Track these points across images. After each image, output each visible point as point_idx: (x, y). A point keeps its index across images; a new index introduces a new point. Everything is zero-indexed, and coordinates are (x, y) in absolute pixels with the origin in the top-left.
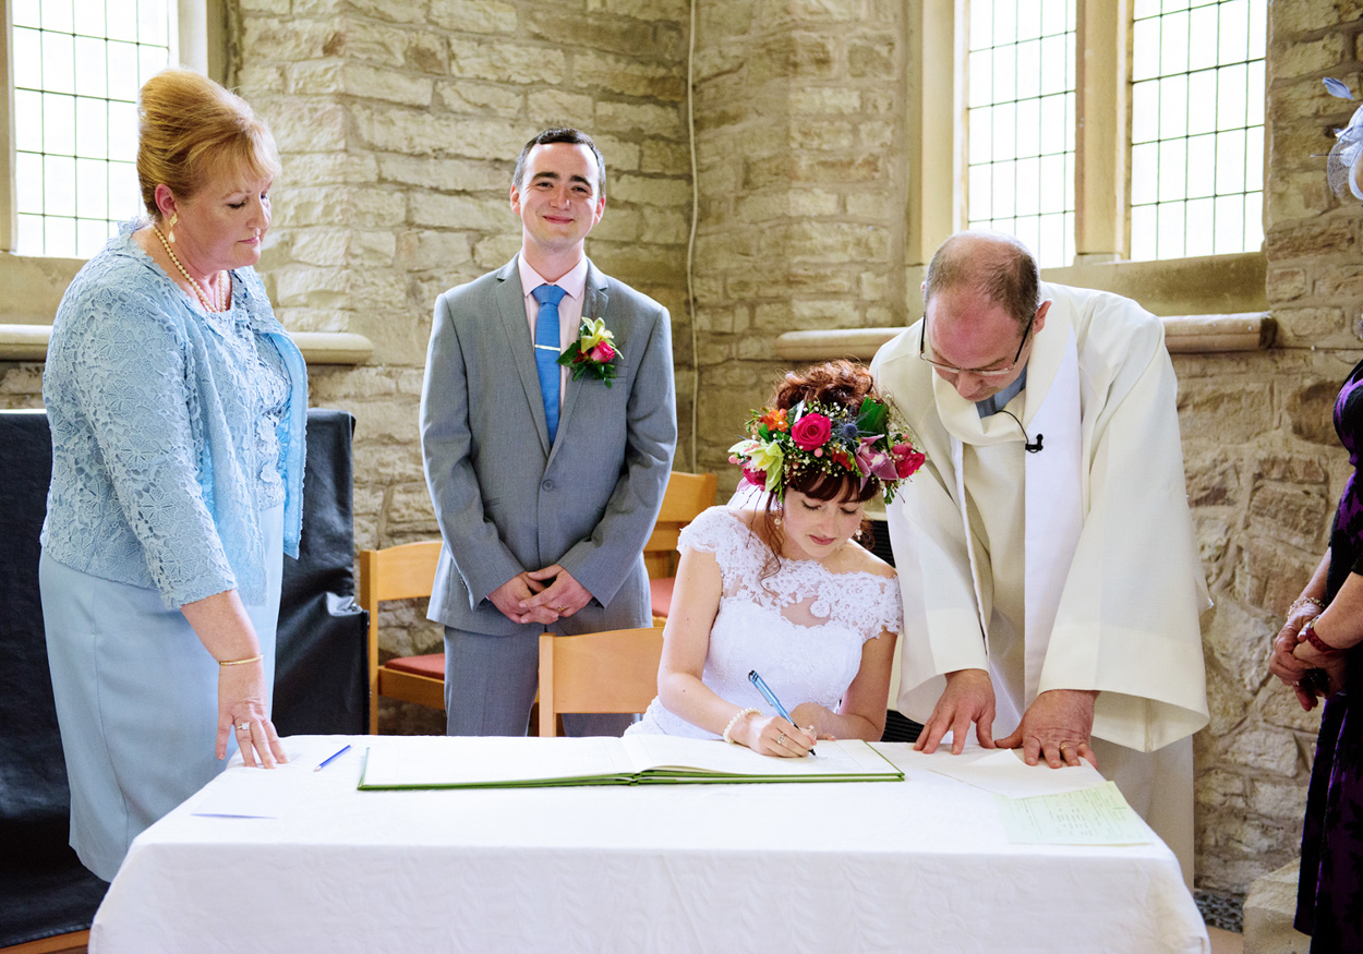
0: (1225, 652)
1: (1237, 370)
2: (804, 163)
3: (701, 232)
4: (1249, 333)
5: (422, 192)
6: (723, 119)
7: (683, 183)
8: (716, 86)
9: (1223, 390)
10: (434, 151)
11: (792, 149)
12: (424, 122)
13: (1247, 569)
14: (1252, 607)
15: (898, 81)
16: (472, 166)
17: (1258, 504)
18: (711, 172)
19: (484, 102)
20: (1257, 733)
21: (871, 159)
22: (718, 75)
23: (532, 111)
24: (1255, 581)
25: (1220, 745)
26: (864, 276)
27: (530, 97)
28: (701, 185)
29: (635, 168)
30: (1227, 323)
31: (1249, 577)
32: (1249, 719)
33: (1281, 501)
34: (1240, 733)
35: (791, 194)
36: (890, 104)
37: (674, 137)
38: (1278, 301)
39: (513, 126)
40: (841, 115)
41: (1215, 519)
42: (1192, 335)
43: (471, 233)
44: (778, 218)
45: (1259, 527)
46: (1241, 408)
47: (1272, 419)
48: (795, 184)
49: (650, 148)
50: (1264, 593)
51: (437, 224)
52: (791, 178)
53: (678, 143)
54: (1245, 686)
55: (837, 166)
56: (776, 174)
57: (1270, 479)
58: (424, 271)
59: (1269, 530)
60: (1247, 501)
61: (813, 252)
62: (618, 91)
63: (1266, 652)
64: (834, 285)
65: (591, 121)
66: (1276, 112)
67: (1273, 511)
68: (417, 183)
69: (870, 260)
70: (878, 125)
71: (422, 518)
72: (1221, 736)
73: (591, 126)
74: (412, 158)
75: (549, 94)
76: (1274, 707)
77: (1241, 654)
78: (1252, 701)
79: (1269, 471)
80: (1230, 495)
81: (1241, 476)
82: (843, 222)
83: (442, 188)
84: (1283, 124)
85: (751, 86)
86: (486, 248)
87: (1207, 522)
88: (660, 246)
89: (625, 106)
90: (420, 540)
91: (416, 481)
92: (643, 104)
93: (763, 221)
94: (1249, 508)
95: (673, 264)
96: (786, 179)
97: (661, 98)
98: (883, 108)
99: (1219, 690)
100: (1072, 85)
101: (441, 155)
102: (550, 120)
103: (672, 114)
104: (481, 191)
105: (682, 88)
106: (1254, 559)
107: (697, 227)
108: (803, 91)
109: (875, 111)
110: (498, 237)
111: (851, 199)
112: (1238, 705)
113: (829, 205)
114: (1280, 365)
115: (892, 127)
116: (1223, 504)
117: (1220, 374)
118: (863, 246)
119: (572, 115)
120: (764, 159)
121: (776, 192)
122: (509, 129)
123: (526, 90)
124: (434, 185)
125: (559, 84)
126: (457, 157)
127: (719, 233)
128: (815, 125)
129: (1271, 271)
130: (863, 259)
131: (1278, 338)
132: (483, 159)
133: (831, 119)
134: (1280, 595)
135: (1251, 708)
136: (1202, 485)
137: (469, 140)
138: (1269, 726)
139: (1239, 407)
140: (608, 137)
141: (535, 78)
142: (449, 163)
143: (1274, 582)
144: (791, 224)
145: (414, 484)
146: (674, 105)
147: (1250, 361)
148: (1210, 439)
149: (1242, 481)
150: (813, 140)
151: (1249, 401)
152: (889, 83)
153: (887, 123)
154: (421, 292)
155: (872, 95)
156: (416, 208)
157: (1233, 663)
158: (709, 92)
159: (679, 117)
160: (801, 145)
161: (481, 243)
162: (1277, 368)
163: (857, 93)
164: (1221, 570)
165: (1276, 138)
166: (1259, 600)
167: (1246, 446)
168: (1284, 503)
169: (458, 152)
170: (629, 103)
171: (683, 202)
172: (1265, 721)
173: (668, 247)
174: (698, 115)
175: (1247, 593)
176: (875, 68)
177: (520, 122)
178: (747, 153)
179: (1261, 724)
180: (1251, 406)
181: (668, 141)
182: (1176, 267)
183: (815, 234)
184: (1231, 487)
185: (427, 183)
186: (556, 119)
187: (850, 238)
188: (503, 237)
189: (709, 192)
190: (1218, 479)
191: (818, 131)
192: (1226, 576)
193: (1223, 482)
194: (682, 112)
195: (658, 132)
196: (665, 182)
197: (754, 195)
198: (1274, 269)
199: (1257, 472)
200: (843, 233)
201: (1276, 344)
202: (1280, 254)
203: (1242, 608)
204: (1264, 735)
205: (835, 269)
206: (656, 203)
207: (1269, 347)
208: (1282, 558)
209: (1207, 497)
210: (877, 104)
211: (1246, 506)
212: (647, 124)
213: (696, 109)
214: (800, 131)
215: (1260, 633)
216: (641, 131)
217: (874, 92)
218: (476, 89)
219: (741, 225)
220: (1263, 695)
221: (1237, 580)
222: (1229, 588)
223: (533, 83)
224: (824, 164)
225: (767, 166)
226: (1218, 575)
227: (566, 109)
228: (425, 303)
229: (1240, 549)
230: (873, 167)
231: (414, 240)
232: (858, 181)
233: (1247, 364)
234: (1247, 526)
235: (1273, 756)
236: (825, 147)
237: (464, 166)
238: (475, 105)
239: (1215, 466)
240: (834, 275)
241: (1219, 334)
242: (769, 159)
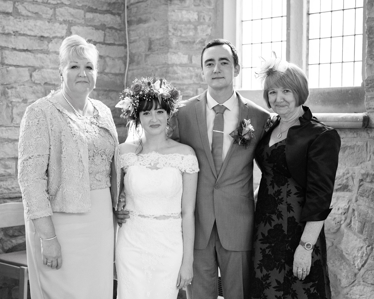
0: (347, 253)
1: (353, 136)
2: (174, 41)
3: (130, 68)
4: (358, 121)
5: (8, 50)
6: (140, 21)
7: (123, 47)
8: (137, 7)
9: (347, 144)
10: (14, 32)
11: (169, 36)
12: (9, 20)
13: (356, 218)
14: (359, 234)
15: (213, 9)
16: (31, 39)
17: (361, 192)
18: (135, 43)
19: (36, 11)
20: (360, 286)
21: (202, 41)
22: (138, 3)
23: (58, 16)
24: (360, 224)
25: (345, 291)
26: (199, 89)
27: (57, 9)
28: (130, 49)
29: (102, 41)
30: (349, 117)
31: (357, 222)
32: (357, 280)
33: (371, 191)
34: (353, 286)
35: (169, 54)
36: (210, 18)
37: (119, 28)
38: (370, 108)
39: (49, 22)
40: (190, 22)
41: (344, 197)
42: (335, 121)
43: (30, 68)
44: (163, 64)
45: (361, 201)
46: (354, 152)
47: (367, 157)
48: (170, 50)
49: (109, 32)
50: (364, 228)
51: (15, 64)
52: (169, 48)
53: (120, 30)
54: (355, 267)
55: (188, 43)
56: (163, 46)
57: (366, 182)
58: (9, 84)
59: (366, 203)
60: (357, 190)
61: (178, 79)
62: (95, 8)
63: (364, 253)
64: (187, 93)
65: (83, 20)
66: (369, 31)
67: (367, 195)
68: (6, 46)
69: (202, 83)
70: (205, 26)
71: (7, 192)
72: (345, 287)
73: (83, 23)
74: (4, 35)
75: (65, 8)
76: (367, 276)
77: (354, 254)
78: (358, 273)
79: (366, 178)
80: (350, 187)
81: (354, 180)
82: (191, 67)
83: (17, 48)
84: (371, 36)
85: (152, 8)
86: (37, 75)
87: (340, 198)
88: (113, 74)
89: (98, 14)
90: (6, 202)
91: (4, 176)
92: (106, 14)
93: (157, 65)
94: (357, 193)
95: (118, 82)
96: (167, 48)
97: (113, 11)
98: (207, 20)
99: (345, 268)
100: (285, 14)
101: (17, 34)
102: (65, 20)
103: (118, 18)
104: (35, 50)
105: (123, 8)
106: (359, 215)
107: (129, 66)
108: (174, 11)
109: (204, 21)
110: (42, 70)
111: (194, 57)
112: (353, 274)
113: (184, 59)
114: (370, 135)
115: (211, 28)
116: (347, 191)
117: (346, 137)
118: (199, 77)
119: (75, 18)
120: (157, 39)
121: (162, 53)
122: (47, 23)
123: (55, 7)
124: (14, 47)
125: (69, 5)
126: (24, 35)
127: (138, 69)
128: (179, 26)
129: (367, 96)
130: (199, 82)
131: (369, 124)
132: (35, 36)
133: (186, 23)
134: (370, 230)
135: (358, 276)
136: (339, 183)
137: (30, 27)
138: (365, 283)
139: (353, 152)
140: (90, 28)
141: (59, 2)
142: (20, 38)
143: (367, 224)
144: (169, 67)
145: (4, 177)
146: (119, 15)
147: (358, 133)
148: (342, 164)
149: (354, 182)
150: (178, 32)
151: (358, 149)
152: (210, 9)
153: (209, 26)
154: (8, 94)
155: (202, 14)
156: (5, 57)
157: (351, 257)
158: (134, 10)
159: (121, 19)
160: (173, 34)
161: (35, 72)
162: (369, 136)
163: (196, 13)
164: (346, 218)
165: (369, 42)
166: (361, 232)
167: (356, 168)
168: (371, 192)
169: (25, 33)
170: (100, 13)
171: (123, 55)
172: (363, 281)
173: (116, 75)
174: (129, 19)
175: (356, 228)
176: (204, 3)
177: (53, 21)
178: (150, 36)
179: (362, 283)
180: (359, 151)
181: (116, 30)
182: (327, 91)
183: (179, 72)
184: (350, 184)
185: (10, 46)
186: (68, 19)
187: (193, 74)
188: (44, 70)
189: (134, 52)
190: (345, 181)
191: (180, 28)
192: (348, 221)
193: (347, 182)
194: (122, 17)
195: (112, 25)
196: (115, 47)
197: (153, 54)
198: (368, 95)
199: (361, 179)
200: (191, 71)
201: (369, 126)
202: (370, 90)
203: (355, 235)
204: (363, 287)
205: (187, 86)
206: (111, 56)
207: (366, 127)
208: (371, 215)
209: (340, 188)
210: (205, 18)
211: (356, 192)
212: (107, 22)
213: (129, 17)
214: (172, 28)
215: (362, 245)
216: (105, 25)
217: (203, 12)
218: (33, 6)
219: (148, 66)
220: (362, 271)
221: (352, 223)
222: (349, 226)
223: (58, 4)
224: (182, 42)
225: (158, 42)
226: (345, 220)
227: (72, 15)
228: (9, 98)
229: (354, 210)
230: (203, 44)
231: (4, 71)
232: (197, 50)
233: (357, 134)
234: (356, 201)
235: (367, 296)
236: (183, 35)
237: (27, 39)
238: (32, 13)
239: (344, 176)
240: (187, 89)
241: (346, 121)
242: (160, 39)
